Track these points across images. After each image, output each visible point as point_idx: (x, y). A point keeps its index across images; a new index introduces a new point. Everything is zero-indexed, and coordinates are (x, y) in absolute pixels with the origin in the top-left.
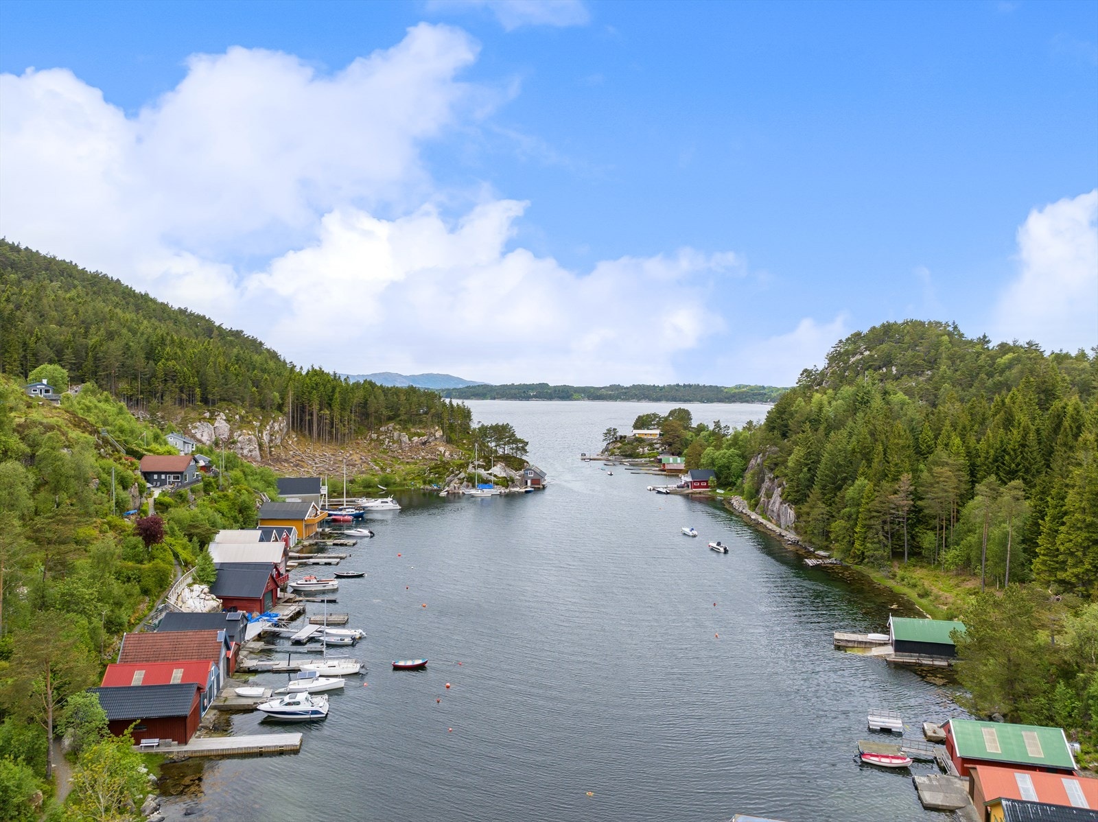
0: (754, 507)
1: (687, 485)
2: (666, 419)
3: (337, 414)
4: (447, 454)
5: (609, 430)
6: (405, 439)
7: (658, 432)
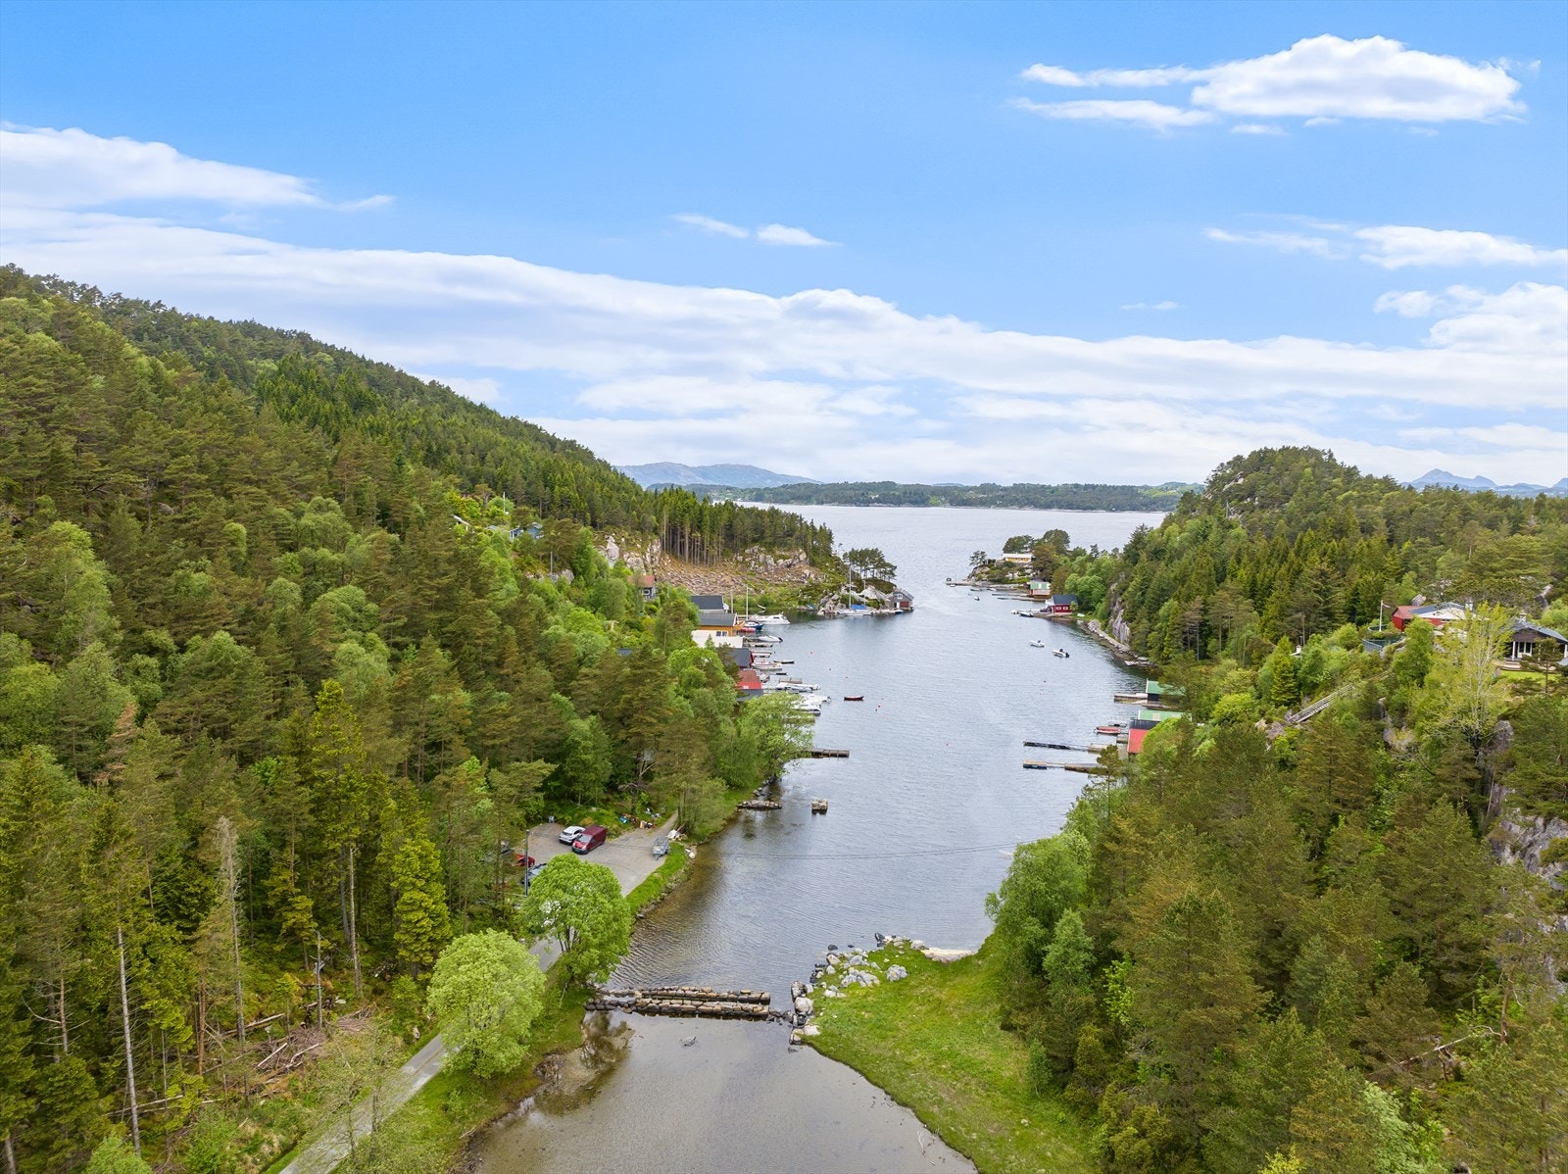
0: (1104, 628)
1: (1050, 609)
2: (1040, 542)
3: (707, 537)
4: (812, 576)
5: (977, 554)
6: (771, 561)
7: (1030, 556)
